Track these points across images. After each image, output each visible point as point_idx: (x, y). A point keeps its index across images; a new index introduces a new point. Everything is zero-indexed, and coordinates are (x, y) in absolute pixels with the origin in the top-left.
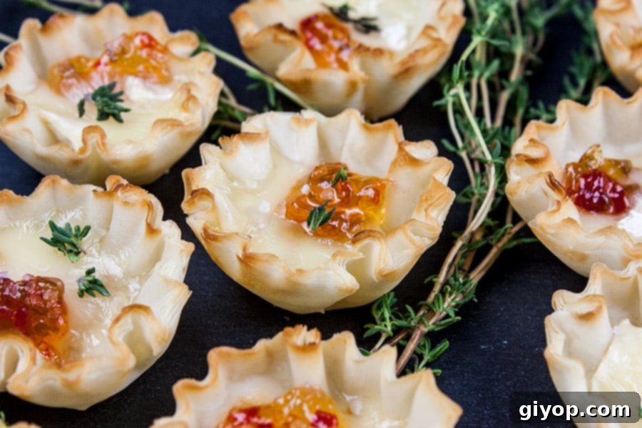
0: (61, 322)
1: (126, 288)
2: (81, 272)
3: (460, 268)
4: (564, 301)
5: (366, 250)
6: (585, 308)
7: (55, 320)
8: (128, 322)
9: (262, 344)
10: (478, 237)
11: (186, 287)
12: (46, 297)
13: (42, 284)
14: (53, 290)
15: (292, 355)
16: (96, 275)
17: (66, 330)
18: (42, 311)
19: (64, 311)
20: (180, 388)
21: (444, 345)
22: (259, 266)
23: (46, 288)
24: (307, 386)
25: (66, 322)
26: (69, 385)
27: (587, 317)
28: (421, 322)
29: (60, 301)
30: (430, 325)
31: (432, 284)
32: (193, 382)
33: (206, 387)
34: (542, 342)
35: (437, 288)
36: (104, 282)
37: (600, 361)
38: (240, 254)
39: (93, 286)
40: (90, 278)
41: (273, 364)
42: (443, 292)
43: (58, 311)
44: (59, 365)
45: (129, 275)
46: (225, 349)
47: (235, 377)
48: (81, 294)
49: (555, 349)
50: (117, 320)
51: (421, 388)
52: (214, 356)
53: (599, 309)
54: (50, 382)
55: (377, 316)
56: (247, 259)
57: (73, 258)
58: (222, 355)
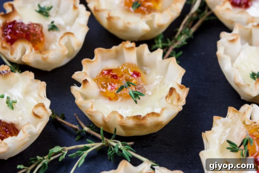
0: (42, 39)
1: (65, 29)
2: (49, 23)
3: (188, 26)
4: (224, 36)
5: (153, 17)
6: (232, 38)
7: (39, 39)
8: (66, 38)
9: (114, 48)
10: (195, 16)
11: (87, 27)
12: (36, 30)
13: (35, 25)
14: (39, 28)
15: (125, 51)
16: (55, 24)
17: (44, 42)
18: (35, 35)
19: (43, 36)
20: (84, 61)
21: (181, 53)
22: (114, 21)
23: (36, 27)
24: (130, 63)
25: (43, 39)
26: (44, 59)
27: (233, 41)
28: (172, 44)
29: (41, 32)
30: (175, 45)
31: (177, 32)
32: (89, 59)
33: (93, 61)
34: (216, 50)
35: (179, 33)
36: (57, 26)
37: (236, 57)
38: (107, 16)
39: (53, 28)
40: (52, 24)
41: (118, 56)
42: (181, 34)
43: (41, 35)
44: (41, 52)
45: (67, 24)
46: (101, 49)
47: (104, 59)
48: (49, 30)
49: (220, 52)
50: (62, 37)
51: (171, 63)
52: (96, 51)
53: (237, 38)
54: (37, 58)
55: (156, 42)
56: (110, 18)
57: (47, 18)
58: (99, 51)
